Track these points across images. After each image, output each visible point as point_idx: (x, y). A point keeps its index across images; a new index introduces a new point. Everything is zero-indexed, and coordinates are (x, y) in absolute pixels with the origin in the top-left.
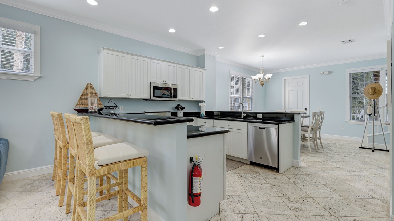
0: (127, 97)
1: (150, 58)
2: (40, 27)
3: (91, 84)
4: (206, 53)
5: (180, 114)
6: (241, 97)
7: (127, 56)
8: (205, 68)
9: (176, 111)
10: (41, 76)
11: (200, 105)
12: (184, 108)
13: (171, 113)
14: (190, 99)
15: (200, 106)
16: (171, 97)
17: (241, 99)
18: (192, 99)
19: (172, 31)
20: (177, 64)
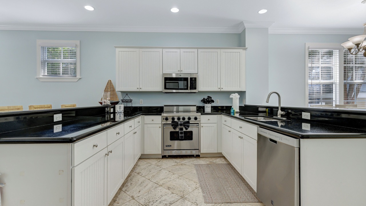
0: (138, 90)
1: (163, 48)
2: (80, 41)
3: (110, 81)
4: (246, 25)
5: (208, 108)
6: (338, 83)
7: (137, 50)
8: (246, 47)
9: (201, 104)
10: (80, 77)
11: (231, 96)
12: (213, 101)
13: (197, 107)
14: (219, 90)
15: (232, 99)
16: (187, 89)
17: (338, 85)
18: (222, 90)
19: (175, 10)
20: (198, 48)
